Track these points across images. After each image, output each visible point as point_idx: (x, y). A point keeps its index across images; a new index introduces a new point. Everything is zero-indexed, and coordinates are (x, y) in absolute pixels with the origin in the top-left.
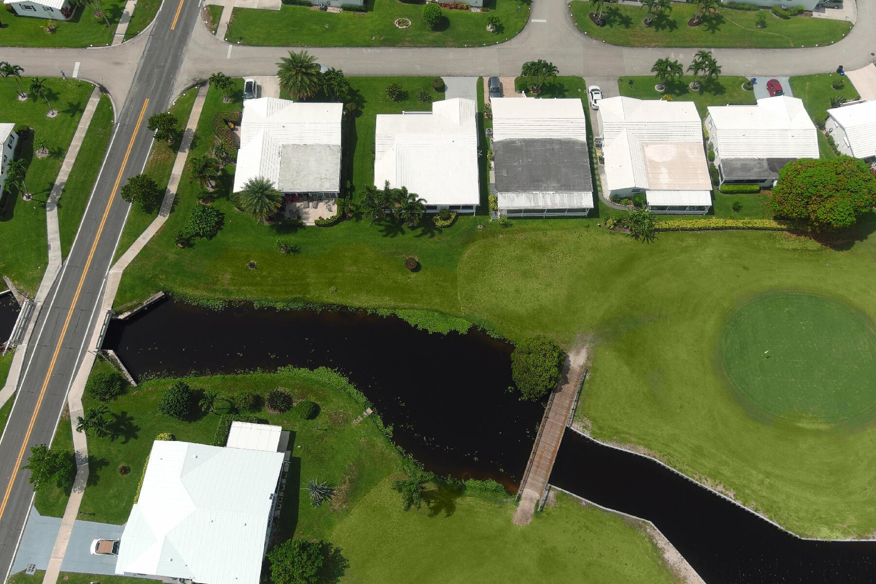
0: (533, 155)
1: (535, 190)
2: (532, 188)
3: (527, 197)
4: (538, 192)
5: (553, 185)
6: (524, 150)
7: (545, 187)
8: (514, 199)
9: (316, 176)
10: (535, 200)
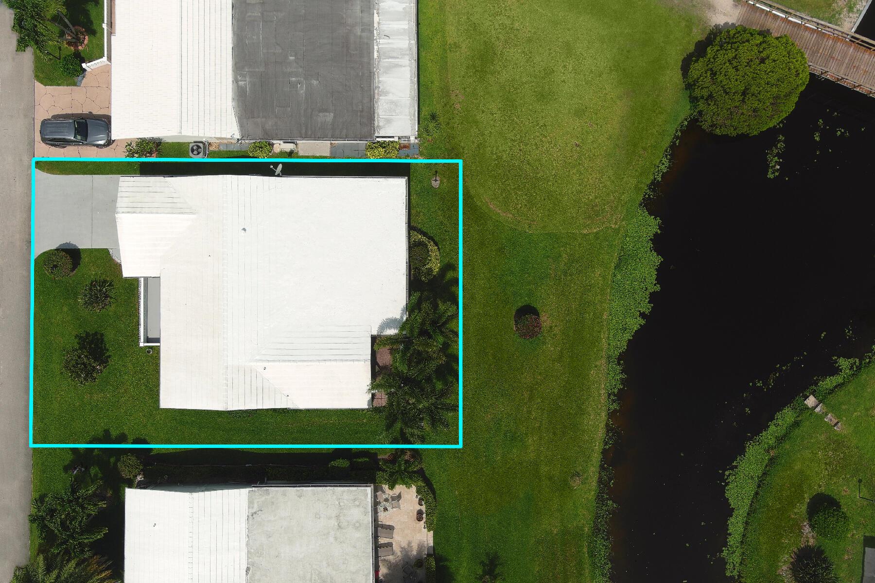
0: (279, 50)
1: (370, 52)
2: (366, 60)
3: (386, 72)
4: (376, 47)
5: (359, 14)
6: (262, 69)
7: (363, 31)
8: (392, 102)
9: (331, 539)
10: (395, 55)
